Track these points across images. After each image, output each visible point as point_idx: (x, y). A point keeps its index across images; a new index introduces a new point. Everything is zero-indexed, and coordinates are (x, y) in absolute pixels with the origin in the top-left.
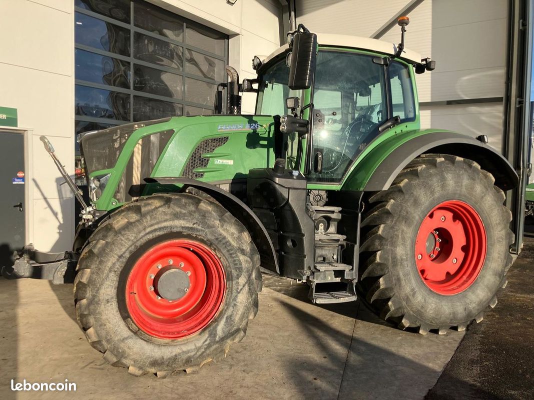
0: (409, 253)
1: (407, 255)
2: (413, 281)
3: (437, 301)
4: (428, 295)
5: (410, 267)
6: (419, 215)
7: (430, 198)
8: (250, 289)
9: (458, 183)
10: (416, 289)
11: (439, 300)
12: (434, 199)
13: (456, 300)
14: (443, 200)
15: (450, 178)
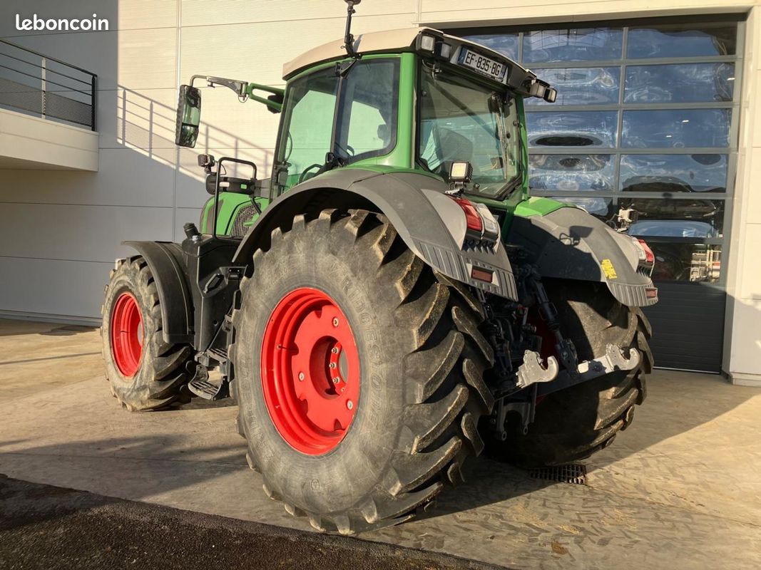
0: (251, 356)
1: (248, 359)
2: (253, 403)
3: (279, 449)
4: (270, 433)
5: (252, 379)
6: (264, 304)
7: (276, 278)
8: (151, 350)
9: (311, 258)
10: (254, 416)
11: (282, 450)
12: (281, 281)
13: (302, 464)
14: (296, 286)
15: (301, 249)
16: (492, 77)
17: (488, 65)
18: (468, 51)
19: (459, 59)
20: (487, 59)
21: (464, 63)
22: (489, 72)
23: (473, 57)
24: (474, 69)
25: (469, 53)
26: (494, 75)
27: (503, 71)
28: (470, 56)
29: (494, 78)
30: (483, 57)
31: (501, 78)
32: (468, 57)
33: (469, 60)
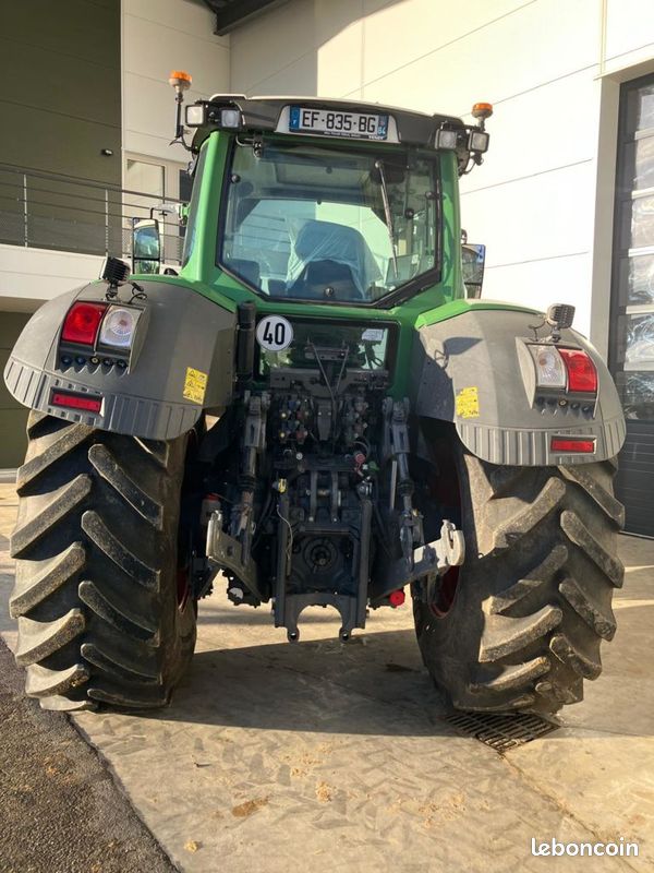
16: (362, 136)
17: (350, 122)
18: (302, 110)
19: (291, 124)
20: (344, 114)
21: (301, 127)
22: (355, 130)
23: (315, 116)
24: (322, 133)
25: (305, 112)
26: (366, 133)
27: (383, 123)
28: (307, 115)
29: (367, 137)
30: (335, 113)
31: (382, 135)
32: (305, 118)
33: (308, 122)
